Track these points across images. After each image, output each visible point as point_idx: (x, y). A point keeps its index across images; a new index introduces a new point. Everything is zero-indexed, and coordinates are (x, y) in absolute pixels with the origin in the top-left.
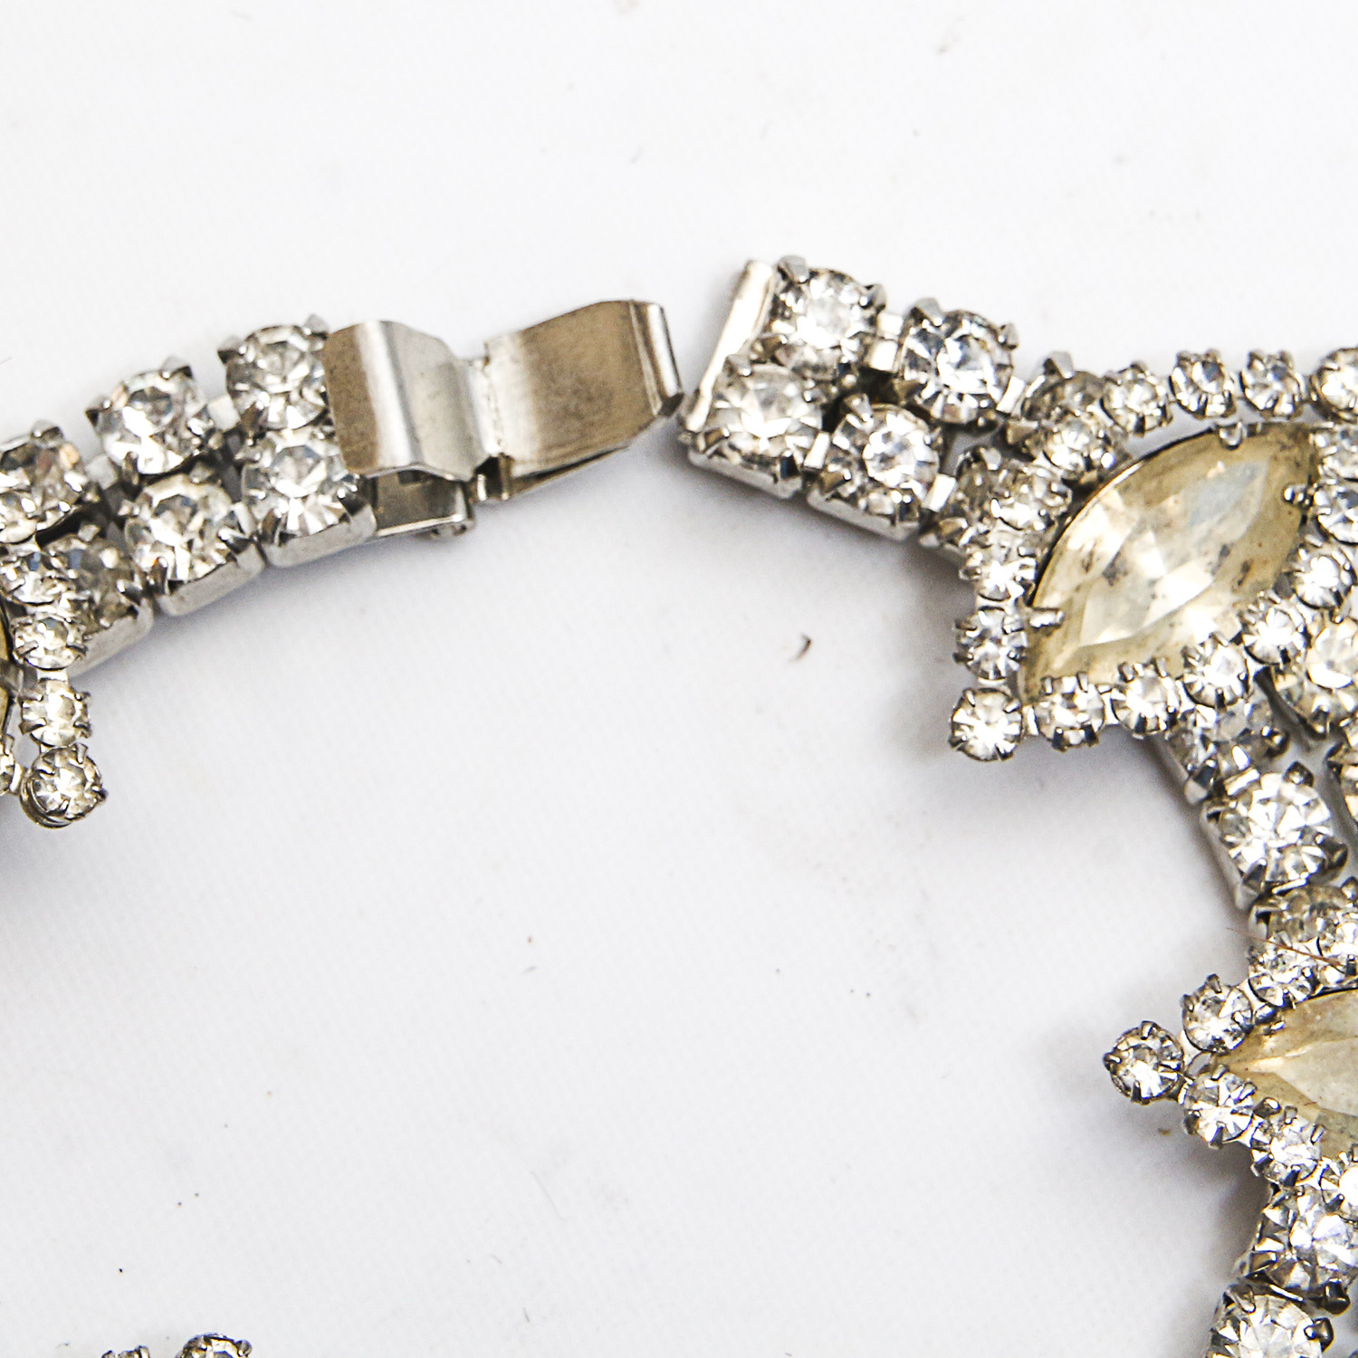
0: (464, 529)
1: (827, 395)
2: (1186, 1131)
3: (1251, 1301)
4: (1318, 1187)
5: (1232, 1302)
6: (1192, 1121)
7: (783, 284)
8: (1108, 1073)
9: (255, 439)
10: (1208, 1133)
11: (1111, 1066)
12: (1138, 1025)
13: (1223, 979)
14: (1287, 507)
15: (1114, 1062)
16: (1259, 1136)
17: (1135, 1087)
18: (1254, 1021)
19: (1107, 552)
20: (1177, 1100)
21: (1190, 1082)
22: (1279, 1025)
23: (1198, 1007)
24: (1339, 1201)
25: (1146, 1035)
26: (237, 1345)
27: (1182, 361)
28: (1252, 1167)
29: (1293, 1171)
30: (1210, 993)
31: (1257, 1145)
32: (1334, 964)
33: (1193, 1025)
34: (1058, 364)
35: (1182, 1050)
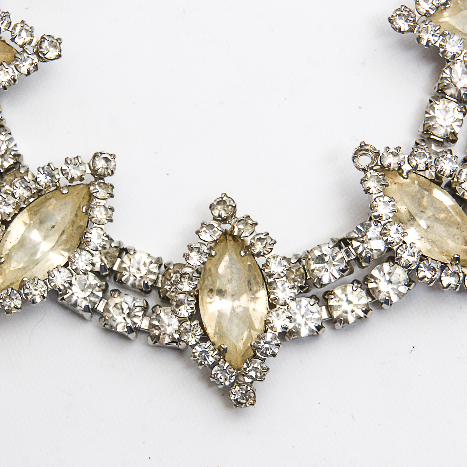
2: (417, 43)
3: (439, 101)
4: (462, 60)
5: (432, 102)
6: (419, 39)
8: (390, 24)
10: (424, 42)
11: (391, 21)
12: (400, 7)
15: (392, 20)
16: (442, 43)
17: (399, 28)
18: (440, 4)
20: (414, 32)
21: (418, 26)
22: (448, 6)
23: (421, 1)
25: (402, 10)
26: (111, 155)
28: (440, 54)
29: (454, 54)
31: (442, 46)
33: (418, 7)
35: (415, 15)
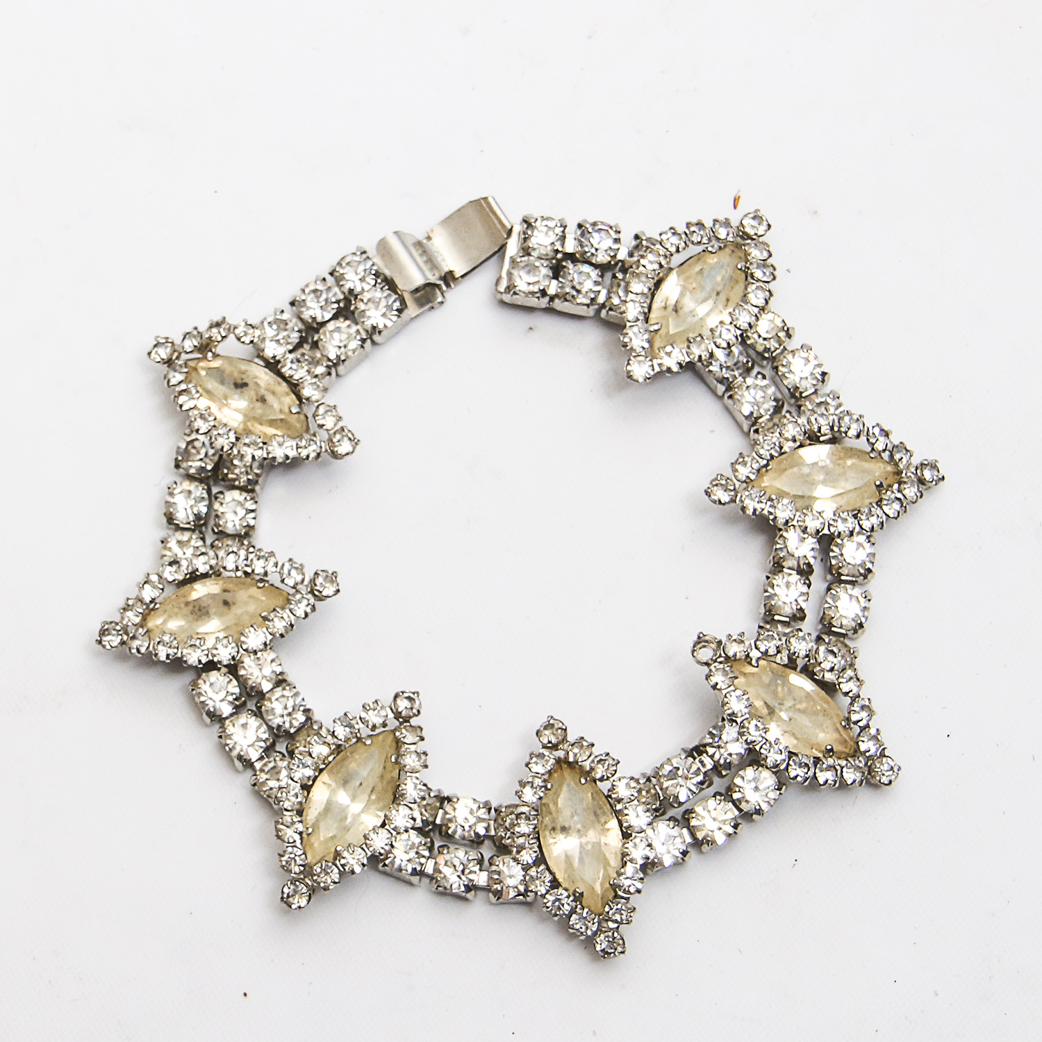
0: (442, 303)
1: (552, 263)
2: (742, 513)
3: (777, 576)
4: (797, 525)
5: (770, 578)
6: (743, 509)
7: (525, 226)
8: (707, 497)
9: (355, 300)
10: (750, 512)
11: (708, 493)
12: (715, 476)
13: (745, 453)
14: (739, 272)
16: (772, 510)
17: (718, 500)
18: (760, 467)
19: (672, 302)
20: (736, 502)
21: (740, 495)
22: (771, 467)
23: (738, 467)
24: (806, 528)
25: (719, 479)
26: (414, 693)
27: (688, 225)
28: (771, 522)
29: (786, 520)
30: (741, 460)
31: (771, 513)
32: (787, 440)
33: (736, 474)
34: (640, 235)
35: (734, 483)
